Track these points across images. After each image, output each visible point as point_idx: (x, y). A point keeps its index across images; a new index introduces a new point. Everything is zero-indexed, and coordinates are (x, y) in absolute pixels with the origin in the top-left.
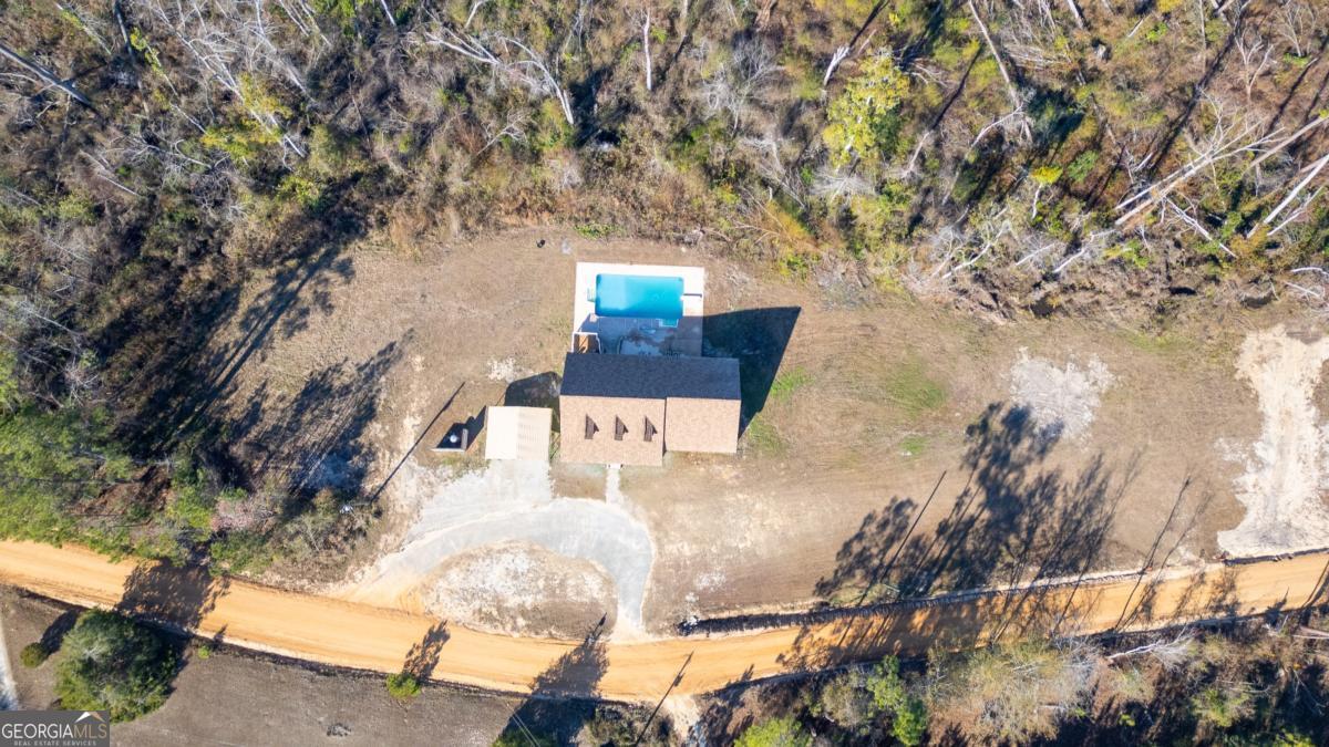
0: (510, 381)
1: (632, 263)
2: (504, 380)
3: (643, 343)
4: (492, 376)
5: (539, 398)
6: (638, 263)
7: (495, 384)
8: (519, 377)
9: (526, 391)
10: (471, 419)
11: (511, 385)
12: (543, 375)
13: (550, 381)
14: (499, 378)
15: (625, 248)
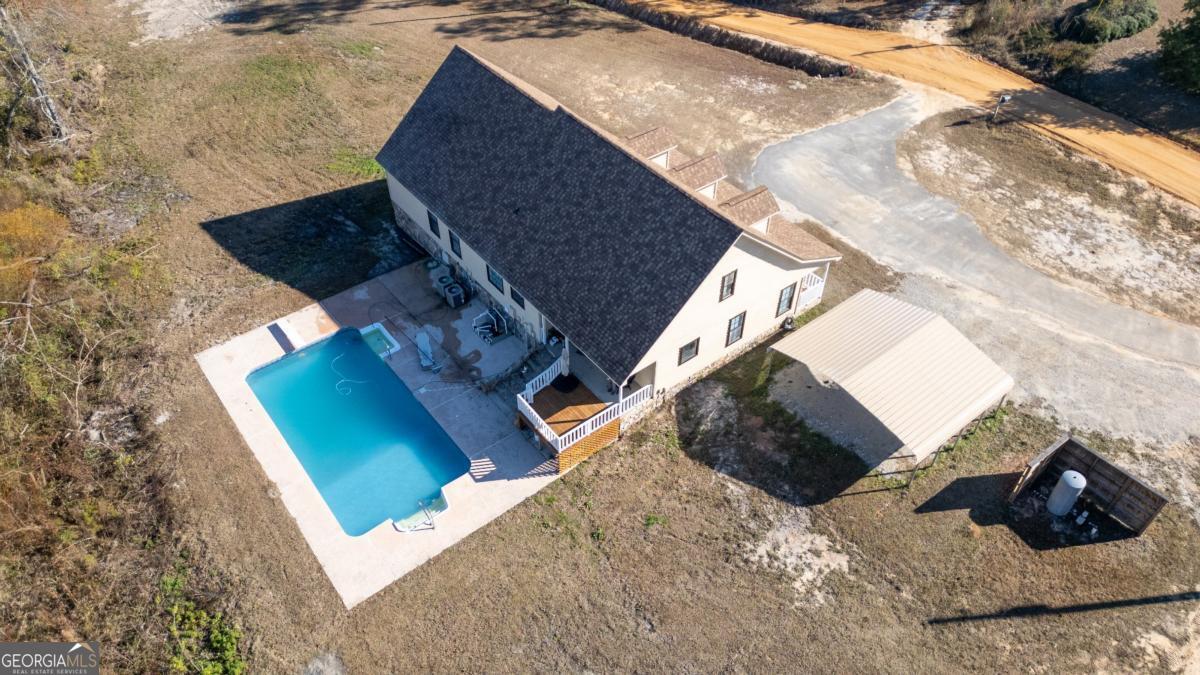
0: (803, 513)
1: (267, 487)
2: (814, 527)
3: (465, 351)
4: (841, 562)
5: (769, 424)
6: (258, 474)
7: (847, 537)
8: (770, 506)
9: (784, 459)
10: (981, 519)
11: (808, 502)
12: (712, 463)
13: (711, 437)
14: (822, 542)
15: (227, 528)
